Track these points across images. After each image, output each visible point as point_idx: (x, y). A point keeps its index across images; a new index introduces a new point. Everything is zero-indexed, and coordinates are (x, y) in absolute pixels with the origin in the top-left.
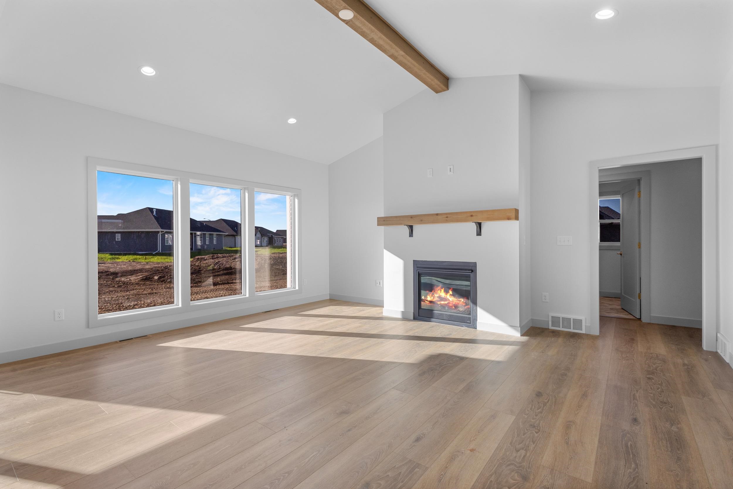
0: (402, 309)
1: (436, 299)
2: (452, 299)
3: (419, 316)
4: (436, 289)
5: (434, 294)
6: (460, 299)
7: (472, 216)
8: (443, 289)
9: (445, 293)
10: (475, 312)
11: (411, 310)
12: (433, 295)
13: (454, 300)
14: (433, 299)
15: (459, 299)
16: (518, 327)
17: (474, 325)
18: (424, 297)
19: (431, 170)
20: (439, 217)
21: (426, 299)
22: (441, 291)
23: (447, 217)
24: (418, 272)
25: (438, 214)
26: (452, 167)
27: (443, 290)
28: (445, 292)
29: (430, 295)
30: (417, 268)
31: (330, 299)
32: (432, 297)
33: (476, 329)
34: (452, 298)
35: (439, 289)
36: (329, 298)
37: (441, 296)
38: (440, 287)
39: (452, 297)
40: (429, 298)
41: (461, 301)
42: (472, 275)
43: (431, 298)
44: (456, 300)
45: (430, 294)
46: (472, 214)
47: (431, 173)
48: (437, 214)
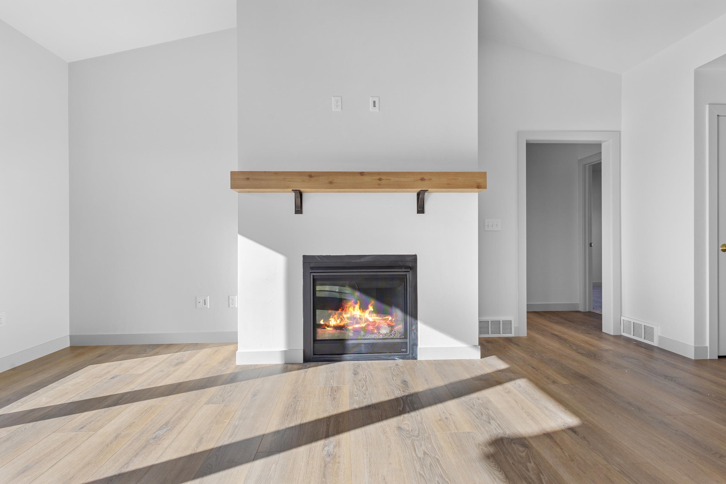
0: (282, 347)
1: (346, 321)
2: (373, 318)
3: (314, 355)
4: (346, 306)
5: (342, 314)
6: (387, 317)
7: (422, 179)
8: (359, 304)
9: (361, 311)
10: (415, 333)
11: (299, 346)
12: (341, 316)
13: (377, 319)
14: (340, 322)
15: (385, 317)
16: (477, 346)
17: (412, 354)
18: (323, 322)
19: (340, 98)
20: (367, 179)
21: (327, 323)
22: (354, 307)
23: (380, 179)
24: (313, 276)
25: (363, 172)
26: (376, 100)
27: (357, 306)
28: (361, 309)
29: (336, 316)
30: (311, 270)
31: (71, 347)
32: (338, 319)
33: (416, 359)
34: (374, 316)
35: (351, 305)
36: (69, 346)
37: (354, 315)
38: (352, 301)
39: (372, 315)
40: (333, 322)
41: (388, 319)
42: (409, 275)
43: (337, 321)
44: (379, 320)
45: (335, 314)
46: (422, 176)
47: (340, 103)
48: (362, 174)
